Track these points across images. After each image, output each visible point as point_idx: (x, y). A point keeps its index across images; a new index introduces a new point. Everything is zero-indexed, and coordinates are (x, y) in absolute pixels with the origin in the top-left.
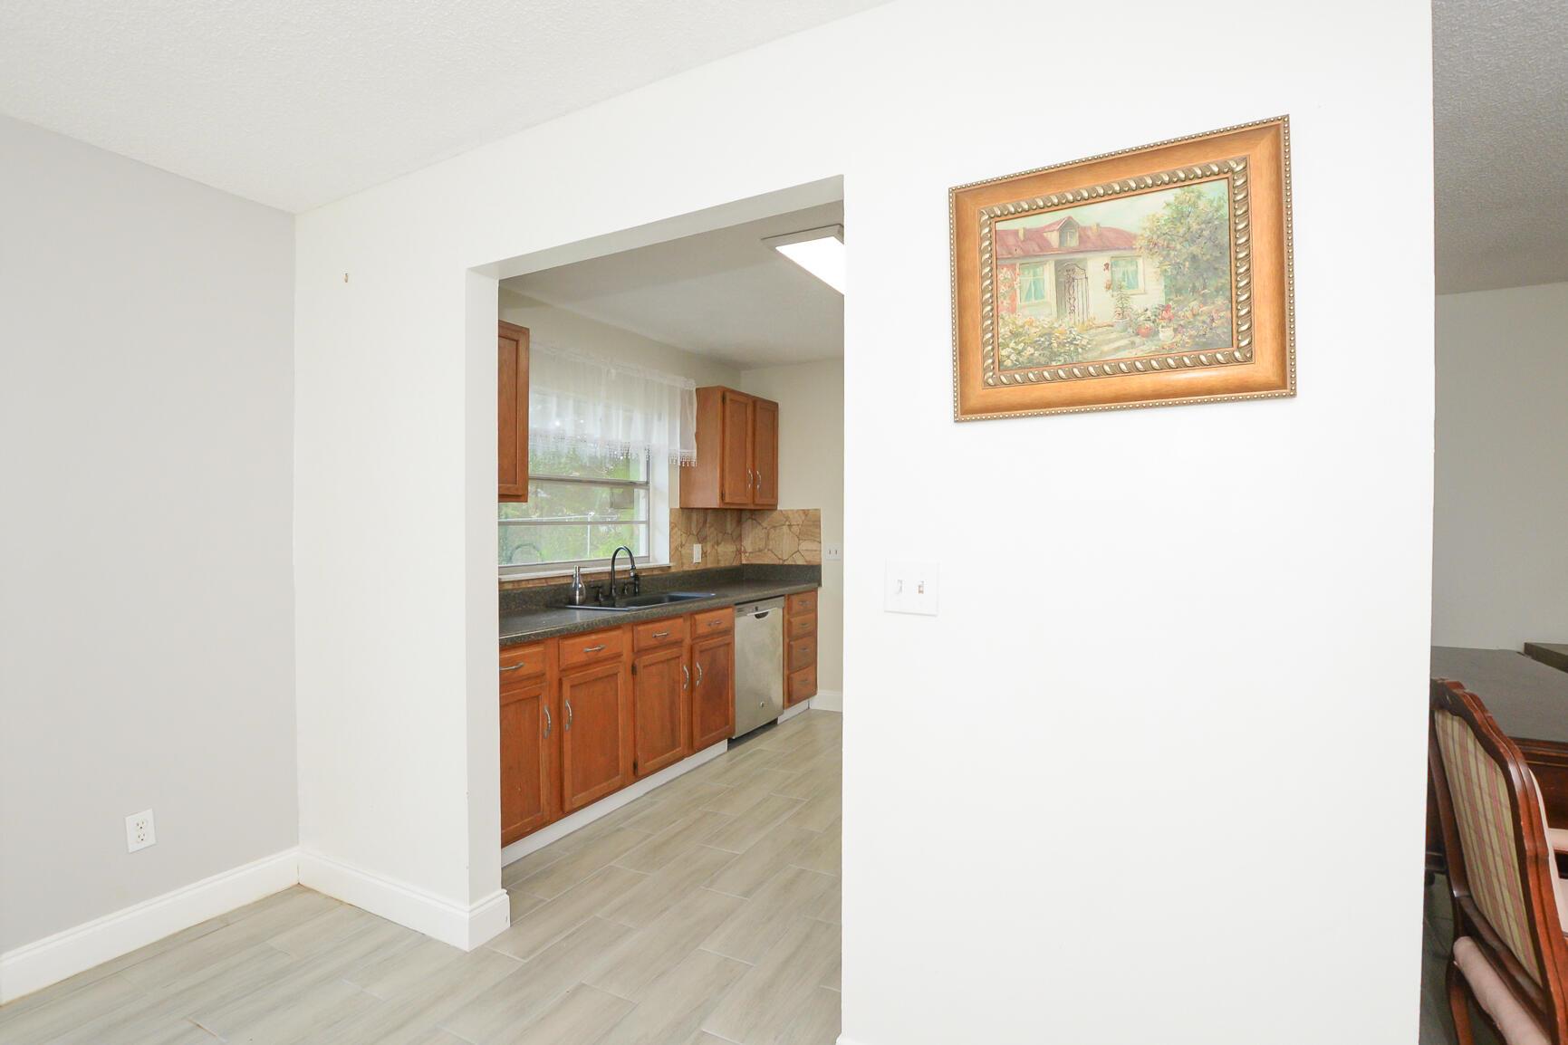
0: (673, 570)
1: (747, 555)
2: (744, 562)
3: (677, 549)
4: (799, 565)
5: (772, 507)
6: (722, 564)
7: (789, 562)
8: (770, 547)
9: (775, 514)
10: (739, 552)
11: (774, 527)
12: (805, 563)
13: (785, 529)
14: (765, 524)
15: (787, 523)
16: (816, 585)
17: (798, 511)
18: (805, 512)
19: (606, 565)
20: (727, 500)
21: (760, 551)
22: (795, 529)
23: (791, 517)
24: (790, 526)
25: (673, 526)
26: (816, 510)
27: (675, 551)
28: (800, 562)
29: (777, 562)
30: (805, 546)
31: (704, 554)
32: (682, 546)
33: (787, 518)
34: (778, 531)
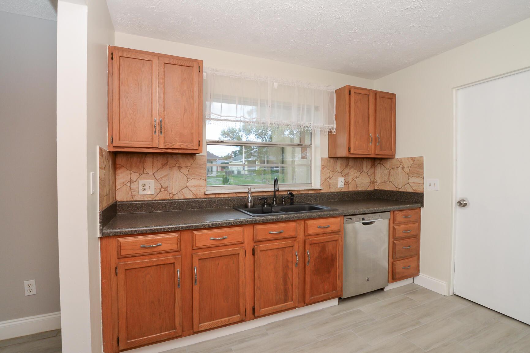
0: (322, 191)
1: (378, 184)
2: (376, 188)
3: (326, 180)
4: (408, 192)
5: (391, 157)
6: (360, 189)
7: (403, 190)
8: (391, 180)
9: (393, 161)
10: (373, 182)
11: (393, 168)
12: (413, 191)
13: (400, 169)
14: (388, 167)
15: (401, 166)
16: (420, 205)
17: (408, 158)
18: (413, 159)
19: (270, 187)
20: (352, 152)
21: (385, 182)
22: (406, 170)
23: (404, 162)
24: (403, 167)
25: (323, 167)
26: (420, 157)
27: (325, 181)
28: (409, 190)
29: (394, 189)
30: (412, 180)
31: (346, 183)
32: (330, 178)
33: (401, 163)
34: (395, 170)
